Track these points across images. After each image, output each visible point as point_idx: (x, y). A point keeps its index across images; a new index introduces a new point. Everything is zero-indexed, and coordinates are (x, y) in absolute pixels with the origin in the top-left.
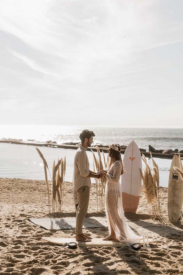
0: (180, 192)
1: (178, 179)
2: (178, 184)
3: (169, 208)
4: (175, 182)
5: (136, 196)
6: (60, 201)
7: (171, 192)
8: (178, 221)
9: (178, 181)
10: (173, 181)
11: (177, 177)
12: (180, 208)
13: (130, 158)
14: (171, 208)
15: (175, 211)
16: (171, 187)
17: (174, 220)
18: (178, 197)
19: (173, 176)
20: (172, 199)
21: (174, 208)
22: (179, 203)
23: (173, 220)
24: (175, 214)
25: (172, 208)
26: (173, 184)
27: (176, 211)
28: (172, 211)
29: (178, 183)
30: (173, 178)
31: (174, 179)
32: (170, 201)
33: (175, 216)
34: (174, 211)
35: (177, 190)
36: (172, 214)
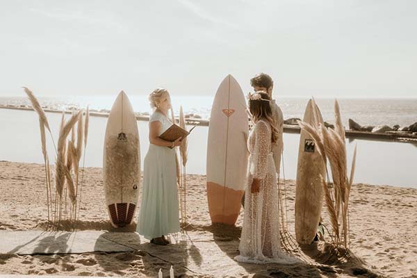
3: (297, 214)
4: (310, 159)
5: (236, 189)
6: (73, 198)
8: (313, 243)
9: (313, 156)
11: (313, 147)
13: (224, 111)
14: (300, 214)
16: (301, 169)
17: (304, 240)
18: (314, 192)
19: (306, 145)
20: (302, 196)
21: (306, 215)
22: (315, 205)
24: (308, 228)
26: (306, 163)
27: (310, 221)
28: (301, 221)
29: (314, 161)
30: (305, 151)
31: (308, 153)
32: (299, 199)
33: (307, 232)
34: (305, 221)
35: (312, 175)
36: (301, 228)
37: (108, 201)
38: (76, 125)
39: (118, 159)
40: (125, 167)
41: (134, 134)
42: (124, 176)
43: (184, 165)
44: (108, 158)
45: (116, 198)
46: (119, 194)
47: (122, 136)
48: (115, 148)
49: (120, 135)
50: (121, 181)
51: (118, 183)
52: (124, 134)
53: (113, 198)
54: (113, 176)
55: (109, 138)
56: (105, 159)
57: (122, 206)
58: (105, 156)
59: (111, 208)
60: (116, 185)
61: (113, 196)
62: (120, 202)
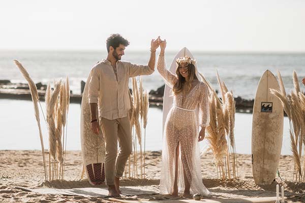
1: (272, 112)
2: (272, 121)
3: (255, 163)
4: (267, 118)
7: (259, 134)
8: (272, 183)
9: (271, 115)
10: (261, 117)
11: (271, 108)
14: (258, 162)
15: (267, 167)
16: (258, 126)
18: (273, 143)
19: (263, 107)
20: (260, 148)
21: (265, 162)
23: (263, 182)
24: (268, 172)
25: (262, 162)
27: (269, 166)
28: (260, 167)
29: (272, 119)
30: (261, 111)
31: (265, 113)
32: (256, 150)
33: (267, 175)
34: (265, 167)
35: (271, 130)
36: (261, 173)
37: (86, 161)
42: (98, 139)
43: (145, 127)
44: (85, 123)
45: (93, 158)
46: (95, 155)
50: (97, 143)
51: (94, 146)
53: (91, 159)
54: (90, 139)
56: (83, 124)
57: (97, 166)
58: (83, 121)
59: (89, 168)
60: (92, 147)
61: (90, 158)
62: (96, 162)
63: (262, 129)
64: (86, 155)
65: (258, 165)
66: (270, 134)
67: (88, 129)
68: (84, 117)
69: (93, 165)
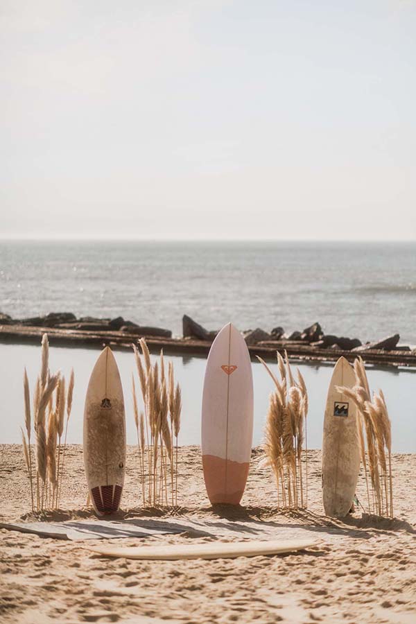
0: (352, 445)
1: (347, 416)
2: (348, 428)
3: (325, 486)
4: (341, 424)
5: (241, 462)
6: (55, 481)
7: (331, 446)
8: (348, 515)
9: (347, 421)
10: (335, 422)
11: (346, 411)
12: (353, 484)
13: (223, 367)
14: (330, 486)
15: (340, 493)
16: (330, 435)
17: (337, 513)
18: (349, 460)
19: (336, 408)
20: (332, 465)
21: (338, 486)
22: (351, 473)
24: (341, 500)
25: (334, 485)
26: (336, 429)
27: (344, 492)
28: (332, 493)
29: (348, 426)
30: (335, 415)
31: (339, 417)
32: (327, 469)
33: (340, 504)
34: (338, 492)
35: (345, 441)
36: (333, 500)
37: (91, 483)
38: (54, 393)
39: (101, 431)
40: (109, 441)
41: (119, 400)
42: (108, 452)
43: (176, 435)
44: (89, 431)
45: (100, 479)
46: (103, 475)
47: (106, 402)
48: (98, 418)
49: (104, 401)
50: (106, 459)
51: (102, 462)
52: (108, 400)
53: (98, 480)
54: (96, 452)
55: (92, 405)
56: (87, 433)
57: (107, 489)
58: (86, 429)
59: (95, 492)
60: (100, 464)
61: (96, 478)
62: (105, 484)
63: (335, 440)
64: (90, 475)
65: (330, 489)
66: (345, 447)
67: (93, 439)
68: (88, 422)
69: (100, 489)
